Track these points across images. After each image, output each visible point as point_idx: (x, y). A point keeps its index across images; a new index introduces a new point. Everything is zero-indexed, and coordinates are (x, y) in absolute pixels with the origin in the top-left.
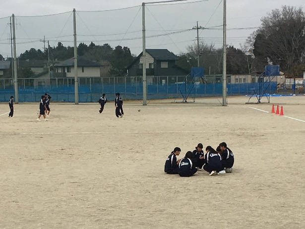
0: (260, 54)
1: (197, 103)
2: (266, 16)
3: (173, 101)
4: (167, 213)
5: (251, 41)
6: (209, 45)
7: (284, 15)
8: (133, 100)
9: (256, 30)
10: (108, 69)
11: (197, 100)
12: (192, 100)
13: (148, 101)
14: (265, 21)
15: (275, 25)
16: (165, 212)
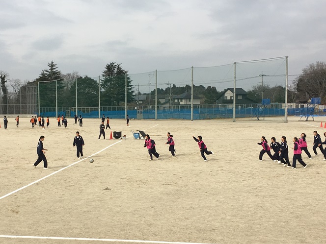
0: (301, 90)
1: (266, 121)
2: (306, 67)
3: (250, 119)
4: (298, 193)
5: (295, 83)
6: (266, 85)
7: (318, 66)
8: (224, 118)
9: (298, 76)
10: (203, 100)
11: (266, 119)
12: (262, 119)
13: (236, 119)
14: (305, 71)
15: (311, 73)
16: (296, 192)
